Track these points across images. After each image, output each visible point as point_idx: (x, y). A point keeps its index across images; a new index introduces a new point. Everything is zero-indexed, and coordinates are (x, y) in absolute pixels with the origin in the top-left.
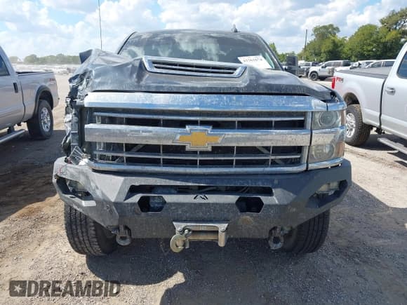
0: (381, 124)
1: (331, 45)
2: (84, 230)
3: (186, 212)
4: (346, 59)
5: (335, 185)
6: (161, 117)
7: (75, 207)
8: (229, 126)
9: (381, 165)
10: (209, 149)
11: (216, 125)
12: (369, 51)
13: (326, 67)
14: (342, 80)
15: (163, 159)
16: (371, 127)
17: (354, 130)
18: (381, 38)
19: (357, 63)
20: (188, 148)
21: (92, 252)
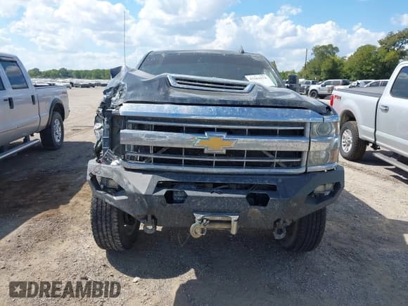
0: (375, 140)
1: (331, 64)
2: (108, 225)
3: (204, 205)
4: (345, 78)
5: (330, 186)
6: (184, 125)
7: (107, 201)
8: (240, 133)
9: (376, 178)
10: (224, 152)
11: (230, 132)
12: (368, 71)
13: (325, 85)
14: (340, 98)
15: (185, 160)
16: (367, 143)
17: (351, 145)
18: (380, 58)
19: (356, 82)
20: (206, 151)
21: (114, 246)
